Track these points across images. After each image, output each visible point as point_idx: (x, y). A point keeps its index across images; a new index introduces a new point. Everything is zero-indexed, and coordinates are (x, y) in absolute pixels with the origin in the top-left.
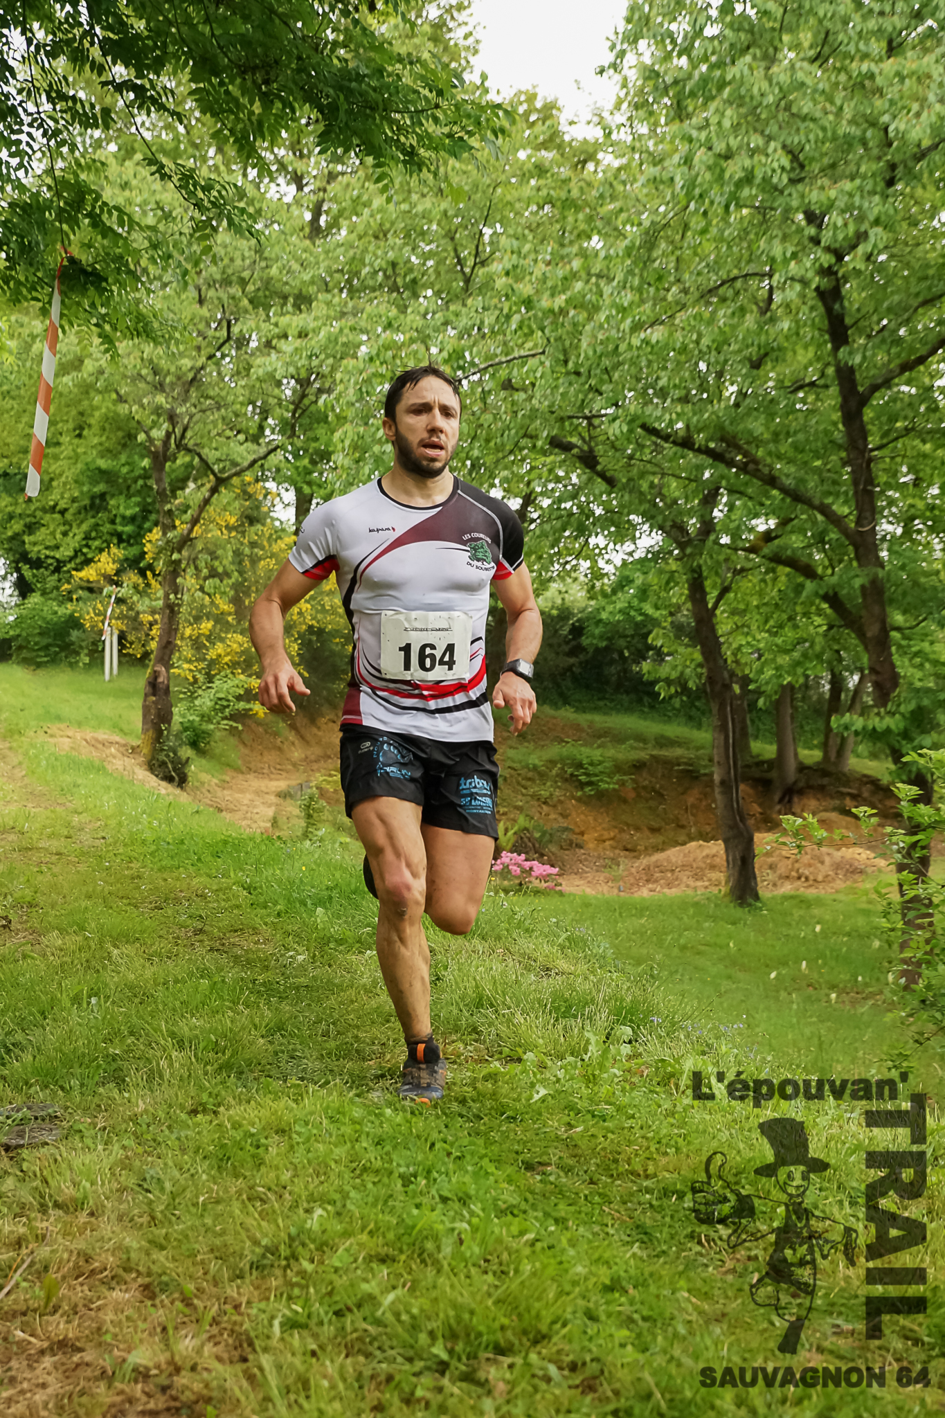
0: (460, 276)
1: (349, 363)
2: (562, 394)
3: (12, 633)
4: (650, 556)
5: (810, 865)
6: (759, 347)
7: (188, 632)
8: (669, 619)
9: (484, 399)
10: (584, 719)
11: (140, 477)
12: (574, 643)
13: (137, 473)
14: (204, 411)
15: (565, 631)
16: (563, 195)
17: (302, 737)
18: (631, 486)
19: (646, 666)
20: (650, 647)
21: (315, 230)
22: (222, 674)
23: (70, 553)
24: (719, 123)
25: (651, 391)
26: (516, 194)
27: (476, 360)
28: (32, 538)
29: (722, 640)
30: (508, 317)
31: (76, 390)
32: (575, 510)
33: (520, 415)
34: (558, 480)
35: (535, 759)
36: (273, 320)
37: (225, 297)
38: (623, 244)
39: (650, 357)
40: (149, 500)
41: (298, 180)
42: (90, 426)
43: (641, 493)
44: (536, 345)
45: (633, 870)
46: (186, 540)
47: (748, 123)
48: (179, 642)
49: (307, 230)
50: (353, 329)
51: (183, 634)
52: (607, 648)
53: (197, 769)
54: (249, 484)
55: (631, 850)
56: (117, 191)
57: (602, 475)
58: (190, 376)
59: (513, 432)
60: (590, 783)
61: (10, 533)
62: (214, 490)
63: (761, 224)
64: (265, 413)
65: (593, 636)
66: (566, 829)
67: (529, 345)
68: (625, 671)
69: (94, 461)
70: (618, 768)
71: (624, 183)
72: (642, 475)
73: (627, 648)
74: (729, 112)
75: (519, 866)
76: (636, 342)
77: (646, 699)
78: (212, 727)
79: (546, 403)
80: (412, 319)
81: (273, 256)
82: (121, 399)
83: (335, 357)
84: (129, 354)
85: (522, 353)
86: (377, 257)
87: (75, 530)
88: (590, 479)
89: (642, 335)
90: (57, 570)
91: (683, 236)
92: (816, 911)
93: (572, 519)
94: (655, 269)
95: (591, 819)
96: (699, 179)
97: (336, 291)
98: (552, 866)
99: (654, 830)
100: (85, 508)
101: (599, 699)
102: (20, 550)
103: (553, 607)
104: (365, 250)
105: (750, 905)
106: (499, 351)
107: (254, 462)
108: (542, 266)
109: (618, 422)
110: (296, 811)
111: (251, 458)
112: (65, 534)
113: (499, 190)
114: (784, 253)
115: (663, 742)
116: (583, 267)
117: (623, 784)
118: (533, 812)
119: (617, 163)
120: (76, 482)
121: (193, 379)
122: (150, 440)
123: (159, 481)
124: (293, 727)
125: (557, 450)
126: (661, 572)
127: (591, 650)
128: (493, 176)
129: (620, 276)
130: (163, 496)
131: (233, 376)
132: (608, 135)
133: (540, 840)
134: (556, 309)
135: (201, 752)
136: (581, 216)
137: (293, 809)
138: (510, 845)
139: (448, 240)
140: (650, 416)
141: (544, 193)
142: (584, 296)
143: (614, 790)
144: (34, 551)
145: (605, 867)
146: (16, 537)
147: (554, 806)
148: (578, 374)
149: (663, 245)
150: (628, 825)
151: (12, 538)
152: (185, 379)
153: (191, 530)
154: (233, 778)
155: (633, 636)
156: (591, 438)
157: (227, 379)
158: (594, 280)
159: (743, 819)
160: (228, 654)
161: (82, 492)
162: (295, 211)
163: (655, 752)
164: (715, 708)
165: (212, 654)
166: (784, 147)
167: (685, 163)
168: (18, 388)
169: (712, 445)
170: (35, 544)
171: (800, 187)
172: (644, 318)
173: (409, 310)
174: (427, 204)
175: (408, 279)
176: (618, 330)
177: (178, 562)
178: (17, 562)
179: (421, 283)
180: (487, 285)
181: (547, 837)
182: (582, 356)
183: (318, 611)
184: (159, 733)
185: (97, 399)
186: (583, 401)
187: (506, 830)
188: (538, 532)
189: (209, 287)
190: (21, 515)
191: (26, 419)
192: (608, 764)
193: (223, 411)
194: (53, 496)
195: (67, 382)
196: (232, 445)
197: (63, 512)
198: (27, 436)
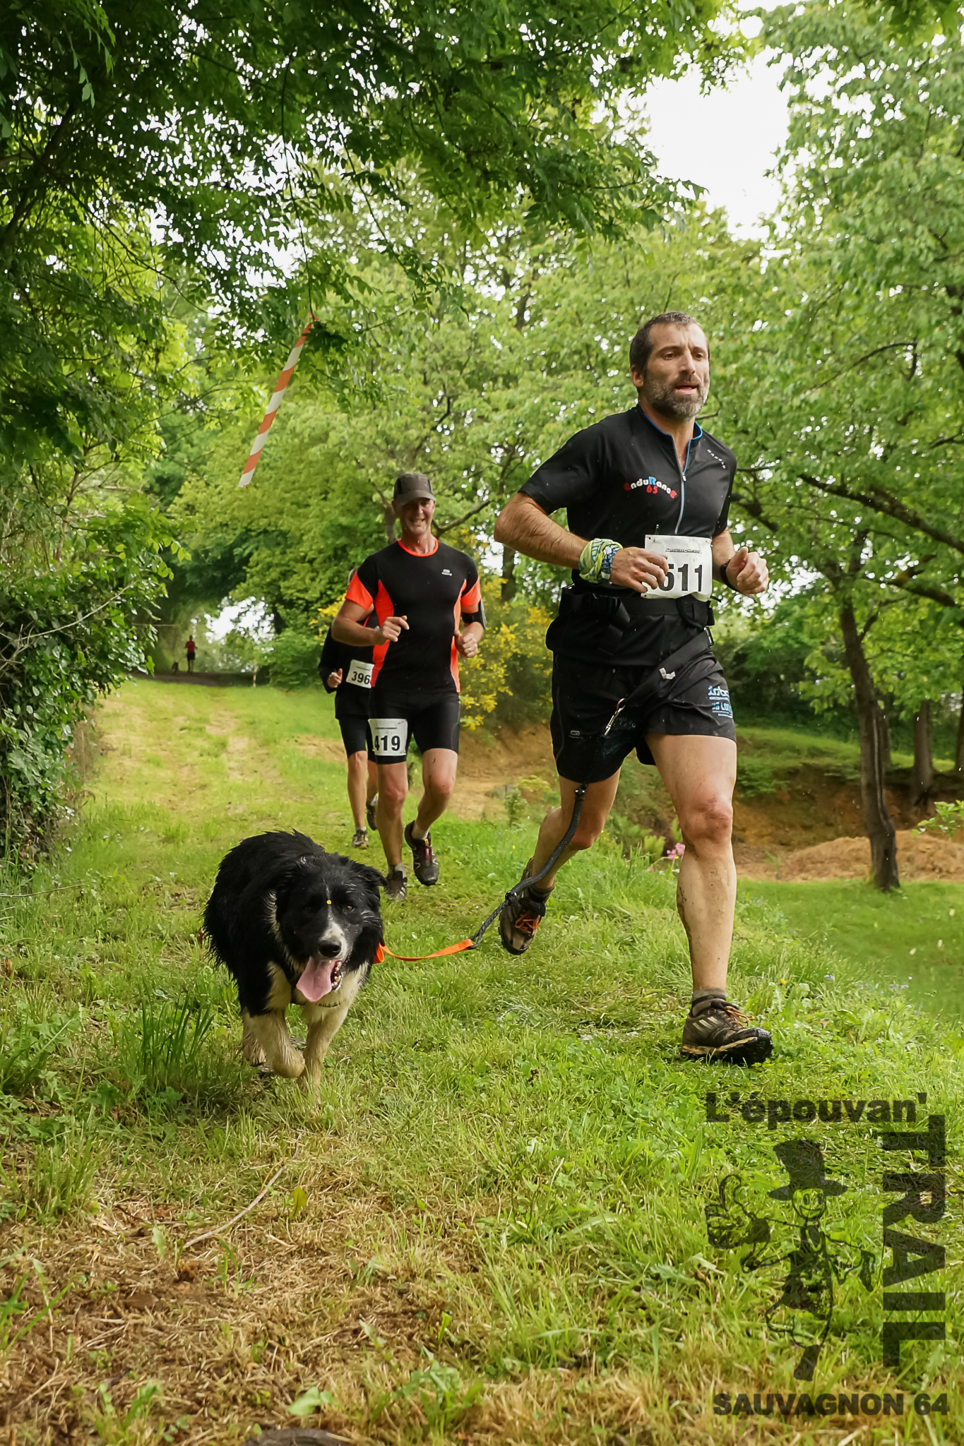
1: (550, 427)
3: (269, 661)
4: (805, 593)
5: (943, 859)
6: (906, 405)
8: (821, 648)
10: (747, 731)
11: (374, 532)
12: (737, 668)
13: (372, 528)
15: (730, 658)
16: (734, 281)
17: (506, 747)
18: (791, 530)
19: (802, 686)
20: (806, 669)
21: (520, 323)
23: (317, 595)
24: (872, 212)
26: (691, 283)
28: (286, 583)
29: (870, 662)
31: (322, 458)
36: (485, 395)
37: (445, 379)
38: (785, 321)
39: (809, 417)
41: (506, 280)
42: (333, 490)
43: (799, 536)
45: (789, 862)
47: (898, 212)
49: (515, 321)
50: (553, 401)
52: (765, 673)
54: (464, 535)
55: (787, 845)
57: (765, 522)
58: (417, 444)
60: (751, 787)
61: (268, 580)
63: (907, 301)
64: (477, 475)
65: (755, 661)
68: (782, 692)
69: (336, 519)
70: (776, 774)
71: (786, 270)
72: (801, 520)
73: (784, 673)
74: (881, 201)
76: (796, 403)
77: (801, 715)
81: (486, 342)
82: (360, 466)
83: (537, 424)
84: (366, 428)
86: (573, 338)
87: (321, 576)
89: (802, 397)
90: (306, 609)
91: (837, 315)
92: (951, 898)
94: (814, 343)
95: (751, 818)
96: (854, 261)
97: (539, 370)
99: (806, 828)
100: (329, 558)
101: (759, 716)
102: (276, 594)
104: (563, 336)
105: (891, 891)
107: (469, 515)
109: (779, 473)
110: (502, 808)
111: (467, 512)
112: (313, 579)
113: (677, 282)
114: (930, 321)
115: (815, 753)
116: (750, 342)
117: (779, 788)
119: (779, 255)
120: (322, 536)
121: (420, 447)
122: (384, 499)
124: (499, 738)
126: (815, 604)
127: (753, 673)
128: (673, 269)
129: (782, 349)
131: (450, 446)
134: (728, 377)
136: (749, 299)
137: (499, 806)
140: (808, 467)
141: (716, 281)
142: (752, 366)
143: (772, 794)
144: (289, 594)
145: (766, 857)
146: (273, 583)
148: (746, 432)
149: (820, 323)
150: (784, 823)
151: (269, 584)
152: (412, 446)
155: (789, 661)
156: (755, 489)
158: (760, 353)
159: (886, 818)
161: (327, 545)
162: (505, 305)
163: (808, 761)
164: (862, 722)
166: (930, 231)
167: (842, 246)
168: (276, 461)
169: (863, 493)
170: (288, 588)
171: (944, 264)
172: (804, 383)
174: (616, 293)
175: (599, 358)
176: (782, 395)
178: (274, 603)
182: (750, 417)
183: (521, 641)
185: (341, 465)
186: (750, 456)
189: (433, 370)
190: (277, 565)
191: (282, 485)
192: (768, 772)
193: (443, 475)
194: (304, 549)
195: (315, 452)
196: (451, 502)
197: (311, 562)
198: (283, 500)
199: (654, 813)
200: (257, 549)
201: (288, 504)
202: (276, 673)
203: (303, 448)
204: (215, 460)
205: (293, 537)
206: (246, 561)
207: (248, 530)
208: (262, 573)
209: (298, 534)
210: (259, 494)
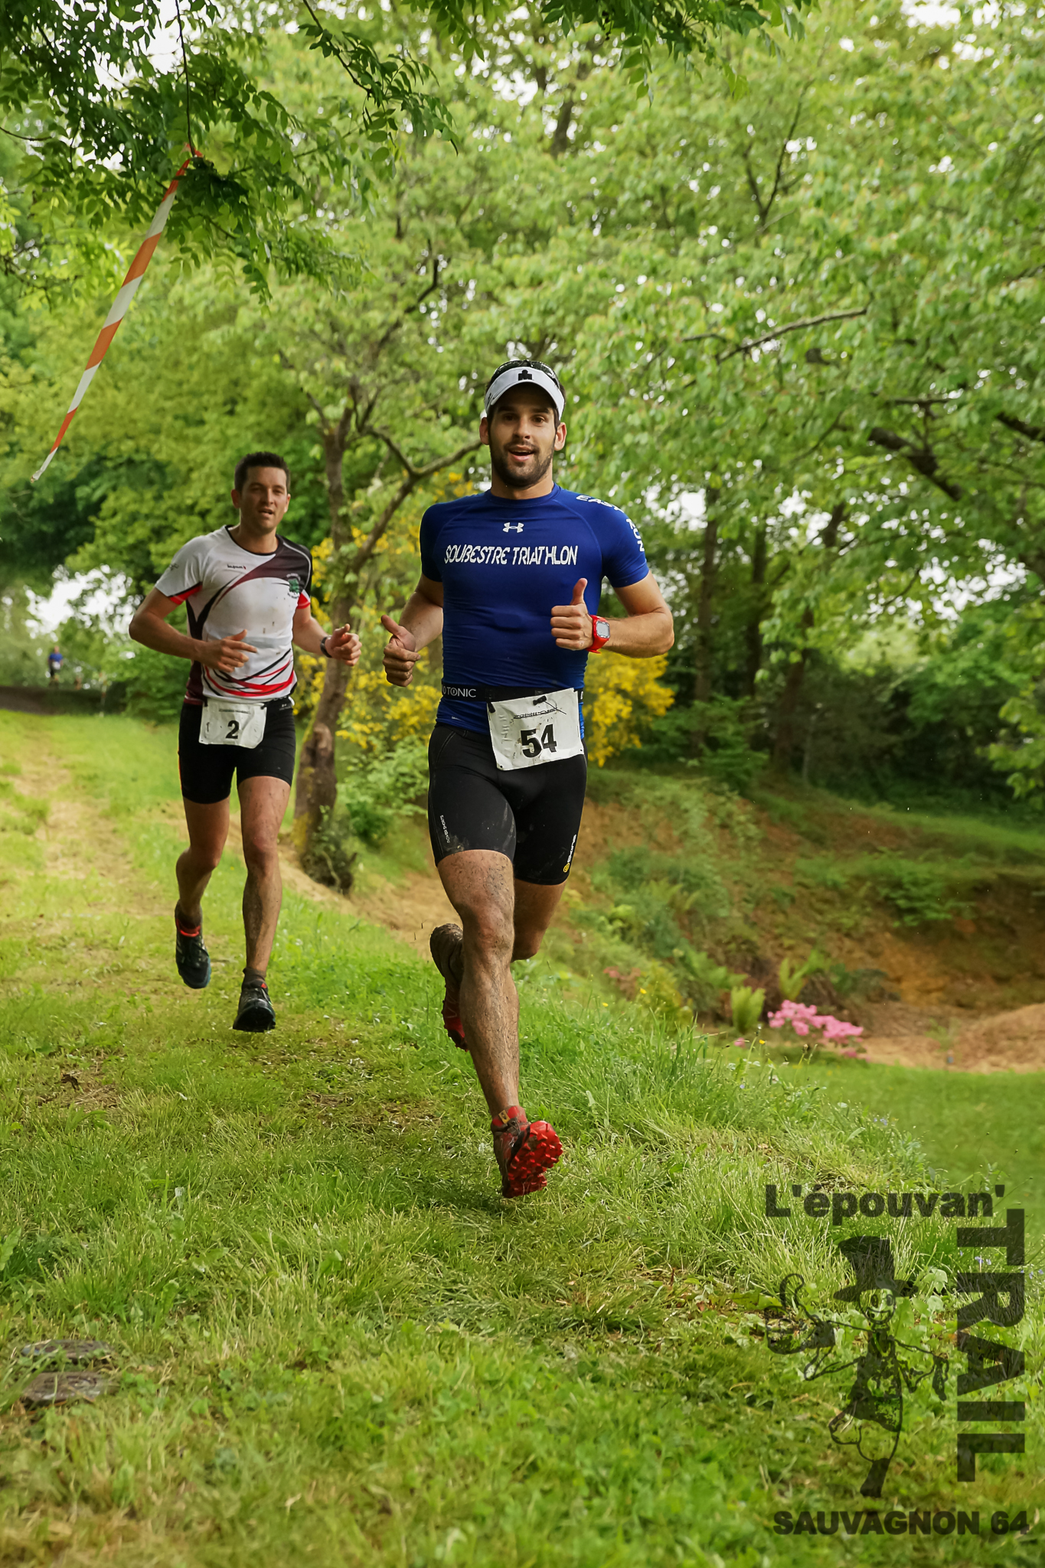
0: (753, 207)
1: (595, 322)
2: (888, 371)
3: (127, 675)
4: (1007, 598)
7: (363, 681)
8: (1032, 686)
9: (779, 376)
10: (906, 820)
11: (310, 469)
12: (895, 715)
13: (306, 464)
14: (396, 382)
15: (884, 698)
16: (901, 97)
18: (983, 502)
19: (995, 751)
20: (1004, 724)
21: (560, 142)
22: (407, 739)
25: (1013, 371)
26: (834, 95)
27: (771, 323)
28: (160, 547)
30: (817, 263)
31: (226, 350)
32: (903, 531)
33: (829, 396)
34: (882, 490)
35: (837, 873)
36: (496, 261)
37: (432, 231)
38: (982, 165)
39: (1014, 322)
40: (320, 501)
41: (540, 75)
42: (245, 400)
43: (995, 510)
44: (855, 302)
45: (970, 1036)
46: (366, 557)
48: (349, 695)
49: (547, 142)
50: (603, 276)
51: (356, 684)
52: (942, 725)
53: (366, 869)
54: (456, 483)
55: (968, 1007)
56: (292, 84)
57: (942, 484)
58: (382, 333)
59: (819, 422)
60: (912, 911)
61: (131, 540)
62: (406, 490)
65: (924, 706)
66: (877, 973)
67: (847, 301)
68: (968, 756)
69: (248, 446)
70: (952, 890)
71: (986, 83)
72: (999, 484)
73: (971, 724)
75: (806, 1021)
76: (994, 300)
77: (994, 796)
78: (389, 812)
79: (866, 382)
80: (687, 262)
81: (500, 175)
82: (287, 364)
83: (577, 313)
84: (298, 304)
85: (836, 313)
86: (641, 178)
88: (925, 489)
89: (1004, 291)
93: (898, 542)
94: (1026, 203)
95: (911, 960)
97: (586, 225)
98: (855, 1024)
99: (1001, 980)
101: (930, 794)
102: (144, 563)
103: (868, 665)
104: (625, 171)
106: (802, 309)
107: (463, 454)
108: (866, 195)
109: (964, 410)
111: (459, 447)
113: (812, 91)
115: (1017, 856)
116: (924, 195)
117: (958, 913)
118: (830, 946)
119: (978, 55)
120: (223, 474)
121: (386, 339)
122: (324, 420)
123: (332, 476)
125: (879, 448)
126: (1020, 619)
127: (920, 726)
128: (805, 71)
129: (975, 209)
130: (337, 496)
131: (438, 338)
132: (967, 16)
133: (838, 987)
134: (884, 253)
135: (374, 846)
136: (925, 127)
138: (795, 994)
139: (737, 158)
140: (1010, 402)
141: (873, 94)
142: (924, 236)
143: (946, 921)
145: (929, 1028)
146: (139, 546)
147: (860, 941)
148: (911, 342)
150: (961, 969)
151: (133, 548)
152: (373, 338)
153: (373, 544)
154: (416, 883)
155: (979, 708)
156: (928, 431)
157: (432, 340)
160: (416, 713)
162: (533, 116)
163: (1007, 870)
165: (394, 713)
168: (152, 346)
170: (163, 555)
172: (1006, 267)
173: (682, 252)
174: (712, 108)
175: (682, 210)
176: (970, 285)
177: (353, 586)
178: (140, 578)
179: (700, 215)
180: (790, 220)
181: (849, 983)
182: (918, 317)
184: (319, 817)
185: (255, 362)
186: (917, 380)
187: (792, 971)
188: (848, 560)
189: (411, 216)
190: (147, 517)
191: (160, 387)
192: (938, 885)
193: (422, 384)
194: (190, 495)
195: (214, 338)
196: (433, 429)
197: (203, 514)
198: (161, 411)
199: (752, 947)
200: (114, 489)
201: (169, 419)
202: (138, 695)
203: (195, 331)
204: (50, 342)
205: (178, 471)
206: (95, 508)
207: (101, 459)
208: (123, 530)
209: (183, 468)
210: (121, 399)
